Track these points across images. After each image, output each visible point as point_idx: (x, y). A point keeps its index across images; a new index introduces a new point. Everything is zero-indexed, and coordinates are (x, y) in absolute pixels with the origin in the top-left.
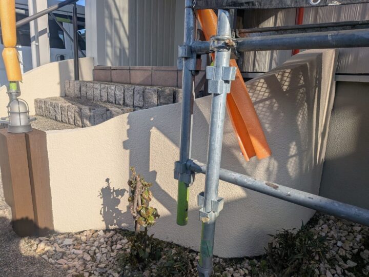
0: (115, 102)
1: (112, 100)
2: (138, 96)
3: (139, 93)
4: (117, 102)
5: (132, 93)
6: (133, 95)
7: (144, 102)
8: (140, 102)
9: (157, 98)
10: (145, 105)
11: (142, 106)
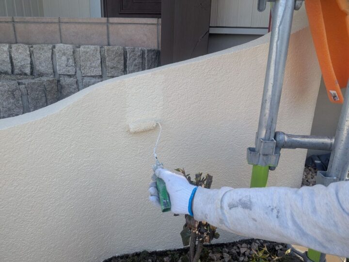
0: (13, 72)
1: (6, 67)
2: (64, 58)
3: (64, 54)
4: (16, 71)
5: (49, 55)
6: (52, 59)
7: (76, 66)
8: (69, 68)
9: (100, 61)
10: (78, 72)
11: (74, 73)
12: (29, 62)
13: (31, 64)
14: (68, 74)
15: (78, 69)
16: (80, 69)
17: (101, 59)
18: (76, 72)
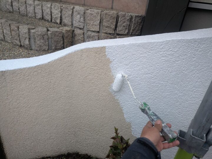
0: (51, 20)
1: (48, 17)
2: (78, 16)
3: (79, 14)
4: (53, 20)
5: (71, 13)
6: (72, 15)
7: (84, 23)
8: (80, 24)
9: (99, 21)
10: (85, 27)
11: (82, 27)
12: (60, 16)
13: (61, 17)
14: (80, 27)
15: (85, 25)
16: (86, 25)
17: (100, 20)
18: (84, 27)
